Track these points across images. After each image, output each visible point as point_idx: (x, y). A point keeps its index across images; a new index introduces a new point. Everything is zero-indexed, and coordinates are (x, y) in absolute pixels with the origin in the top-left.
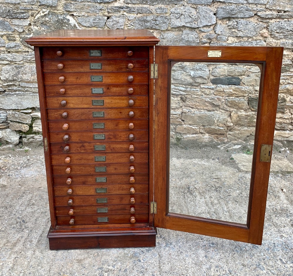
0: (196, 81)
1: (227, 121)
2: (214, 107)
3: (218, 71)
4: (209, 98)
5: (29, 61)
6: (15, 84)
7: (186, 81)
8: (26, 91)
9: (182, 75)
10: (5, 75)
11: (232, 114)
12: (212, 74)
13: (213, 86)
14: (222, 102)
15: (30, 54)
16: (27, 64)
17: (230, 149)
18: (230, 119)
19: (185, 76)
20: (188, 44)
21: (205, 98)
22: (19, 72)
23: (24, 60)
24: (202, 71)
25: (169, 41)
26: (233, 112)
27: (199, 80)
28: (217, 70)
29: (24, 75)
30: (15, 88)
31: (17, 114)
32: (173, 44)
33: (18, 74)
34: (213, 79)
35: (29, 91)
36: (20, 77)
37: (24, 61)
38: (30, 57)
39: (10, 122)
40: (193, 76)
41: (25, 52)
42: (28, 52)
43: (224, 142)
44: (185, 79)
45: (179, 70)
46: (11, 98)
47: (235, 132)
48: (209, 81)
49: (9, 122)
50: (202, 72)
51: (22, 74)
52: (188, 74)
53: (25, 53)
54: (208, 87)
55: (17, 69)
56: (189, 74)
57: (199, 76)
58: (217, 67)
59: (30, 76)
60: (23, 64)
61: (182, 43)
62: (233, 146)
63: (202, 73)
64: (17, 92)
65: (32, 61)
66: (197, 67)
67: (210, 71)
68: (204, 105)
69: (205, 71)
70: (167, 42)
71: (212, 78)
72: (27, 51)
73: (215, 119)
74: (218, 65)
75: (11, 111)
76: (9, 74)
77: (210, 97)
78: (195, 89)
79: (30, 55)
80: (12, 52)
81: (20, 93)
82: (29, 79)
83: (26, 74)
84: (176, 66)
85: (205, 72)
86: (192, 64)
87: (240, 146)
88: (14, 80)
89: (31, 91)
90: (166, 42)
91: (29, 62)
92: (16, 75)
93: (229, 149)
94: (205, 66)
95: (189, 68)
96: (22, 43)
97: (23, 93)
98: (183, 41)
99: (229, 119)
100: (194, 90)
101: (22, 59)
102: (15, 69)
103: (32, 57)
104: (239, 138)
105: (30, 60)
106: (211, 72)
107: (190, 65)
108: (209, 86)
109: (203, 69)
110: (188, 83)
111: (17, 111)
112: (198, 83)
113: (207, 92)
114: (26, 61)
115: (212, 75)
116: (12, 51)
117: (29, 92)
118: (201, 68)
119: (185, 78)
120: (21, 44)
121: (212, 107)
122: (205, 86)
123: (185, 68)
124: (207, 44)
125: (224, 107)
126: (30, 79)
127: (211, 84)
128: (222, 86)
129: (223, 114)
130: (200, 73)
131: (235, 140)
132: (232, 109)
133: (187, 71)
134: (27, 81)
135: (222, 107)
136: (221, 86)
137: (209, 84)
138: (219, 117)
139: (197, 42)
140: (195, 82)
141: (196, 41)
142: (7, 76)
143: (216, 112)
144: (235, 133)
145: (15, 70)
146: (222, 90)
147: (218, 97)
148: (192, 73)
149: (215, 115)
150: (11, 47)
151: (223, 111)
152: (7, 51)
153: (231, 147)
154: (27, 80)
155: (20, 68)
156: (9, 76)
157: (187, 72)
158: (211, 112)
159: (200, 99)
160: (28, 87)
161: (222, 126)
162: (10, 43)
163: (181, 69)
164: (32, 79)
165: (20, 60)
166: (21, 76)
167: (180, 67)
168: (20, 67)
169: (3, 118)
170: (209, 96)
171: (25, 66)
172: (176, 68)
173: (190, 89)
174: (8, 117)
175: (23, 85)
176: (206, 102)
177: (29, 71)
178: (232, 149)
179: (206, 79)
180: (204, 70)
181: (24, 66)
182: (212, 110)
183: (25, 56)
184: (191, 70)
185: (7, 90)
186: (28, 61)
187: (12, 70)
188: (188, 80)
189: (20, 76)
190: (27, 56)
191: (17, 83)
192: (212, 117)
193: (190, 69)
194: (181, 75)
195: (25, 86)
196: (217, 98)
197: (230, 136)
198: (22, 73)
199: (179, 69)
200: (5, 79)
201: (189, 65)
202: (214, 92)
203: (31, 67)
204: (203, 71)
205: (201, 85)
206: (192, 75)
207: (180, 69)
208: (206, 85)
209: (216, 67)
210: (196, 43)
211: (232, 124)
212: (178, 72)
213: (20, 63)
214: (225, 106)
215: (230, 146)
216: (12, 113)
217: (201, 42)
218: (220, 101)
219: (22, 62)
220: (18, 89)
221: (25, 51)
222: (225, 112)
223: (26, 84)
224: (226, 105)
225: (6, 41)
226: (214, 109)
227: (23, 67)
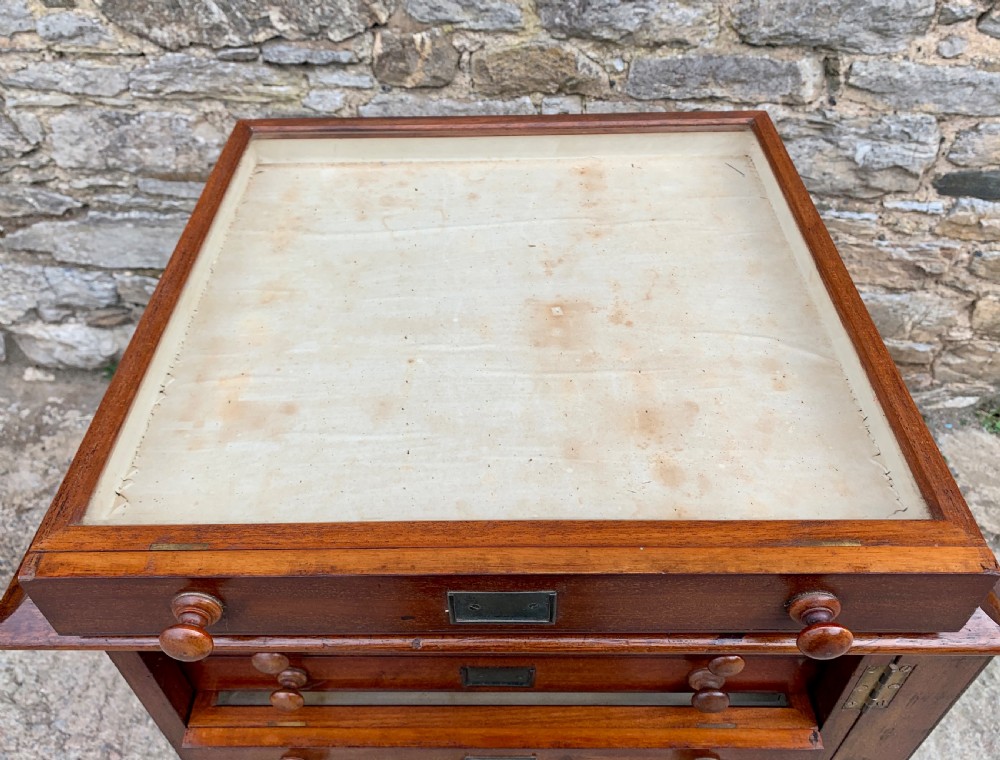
0: (873, 184)
1: (951, 327)
2: (915, 279)
3: (980, 148)
4: (909, 246)
5: (156, 96)
6: (120, 183)
7: (828, 182)
8: (167, 211)
9: (818, 156)
10: (68, 148)
11: (981, 304)
12: (952, 156)
13: (939, 204)
14: (956, 263)
15: (152, 62)
16: (149, 108)
17: (934, 407)
18: (966, 319)
19: (825, 161)
20: (876, 24)
21: (893, 246)
22: (122, 138)
23: (134, 90)
24: (907, 146)
25: (788, 9)
26: (990, 297)
27: (885, 181)
28: (977, 140)
29: (147, 150)
30: (121, 198)
31: (150, 284)
32: (807, 24)
33: (123, 147)
34: (947, 176)
35: (180, 210)
36: (134, 158)
37: (135, 94)
38: (155, 77)
39: (133, 306)
40: (861, 163)
41: (130, 56)
42: (143, 54)
43: (918, 387)
44: (824, 174)
45: (808, 136)
46: (116, 231)
47: (969, 359)
48: (927, 181)
49: (128, 305)
50: (910, 149)
51: (138, 147)
52: (841, 152)
53: (129, 60)
54: (916, 206)
55: (113, 125)
56: (849, 153)
57: (891, 164)
58: (981, 127)
59: (173, 156)
60: (134, 106)
61: (848, 18)
62: (944, 400)
63: (906, 153)
64: (134, 214)
65: (167, 94)
66: (889, 128)
67: (942, 140)
68: (878, 270)
69: (923, 144)
70: (778, 13)
71: (944, 169)
72: (135, 51)
73: (906, 319)
74: (987, 120)
75: (128, 273)
76: (83, 146)
77: (912, 243)
78: (859, 211)
79: (153, 72)
80: (72, 57)
81: (146, 215)
82: (168, 167)
83: (152, 146)
84: (798, 120)
85: (921, 148)
86: (873, 113)
87: (972, 400)
88: (110, 170)
89: (184, 208)
90: (773, 12)
91: (156, 99)
92: (114, 150)
93: (929, 407)
94: (930, 123)
95: (853, 129)
96: (107, 17)
97: (155, 215)
98: (856, 9)
99: (962, 320)
100: (856, 216)
101: (123, 87)
102: (104, 128)
103: (161, 77)
104: (978, 377)
105: (157, 92)
106: (947, 145)
107: (862, 113)
108: (921, 200)
109: (915, 136)
110: (833, 190)
111: (148, 273)
112: (881, 190)
113: (907, 225)
114: (141, 95)
115: (951, 162)
116: (73, 50)
117: (178, 215)
118: (907, 133)
119: (827, 171)
120: (105, 20)
121: (911, 277)
122: (903, 200)
123: (836, 130)
124: (969, 22)
125: (957, 279)
126: (173, 167)
127: (933, 192)
128: (979, 203)
129: (946, 302)
130: (899, 150)
131: (963, 381)
132: (985, 287)
133: (841, 143)
134: (162, 171)
135: (947, 279)
136: (973, 207)
137: (924, 193)
138: (926, 314)
139: (922, 13)
140: (867, 187)
141: (920, 10)
142: (79, 152)
143: (920, 294)
144: (970, 363)
145: (103, 131)
146: (973, 220)
147: (947, 245)
148: (863, 150)
149: (911, 306)
150: (61, 36)
151: (949, 292)
152: (50, 50)
153: (937, 402)
154: (164, 167)
155: (122, 123)
156: (85, 154)
157: (838, 146)
158: (898, 293)
159: (869, 251)
160: (170, 197)
161: (928, 339)
162: (53, 18)
163: (816, 133)
164: (180, 166)
165: (117, 91)
166: (133, 154)
167: (811, 122)
168: (123, 118)
169: (105, 294)
170: (908, 238)
171: (142, 117)
172: (797, 129)
173: (837, 214)
174: (121, 291)
175: (151, 188)
176: (890, 259)
177: (163, 134)
178: (938, 410)
179: (916, 176)
180: (922, 139)
181: (139, 115)
182: (906, 289)
183: (132, 75)
184: (863, 136)
185: (96, 205)
186: (150, 95)
187: (91, 130)
188: (838, 177)
189: (131, 152)
190: (143, 72)
191: (126, 178)
192: (900, 312)
193: (856, 134)
194: (810, 157)
195: (161, 192)
196: (942, 249)
197: (947, 369)
198: (137, 141)
199: (805, 133)
200: (74, 165)
201: (857, 117)
202: (934, 224)
203: (170, 120)
204: (913, 146)
205: (888, 198)
206: (859, 158)
207: (811, 132)
208: (909, 196)
209: (975, 128)
210: (917, 18)
211: (968, 334)
212: (802, 143)
213: (118, 102)
214: (964, 276)
215: (935, 399)
216: (133, 283)
217: (941, 14)
218: (951, 259)
219: (126, 96)
220: (134, 200)
221: (128, 52)
222: (956, 294)
223: (160, 184)
224: (972, 272)
225: (32, 8)
226: (915, 284)
227: (137, 118)
